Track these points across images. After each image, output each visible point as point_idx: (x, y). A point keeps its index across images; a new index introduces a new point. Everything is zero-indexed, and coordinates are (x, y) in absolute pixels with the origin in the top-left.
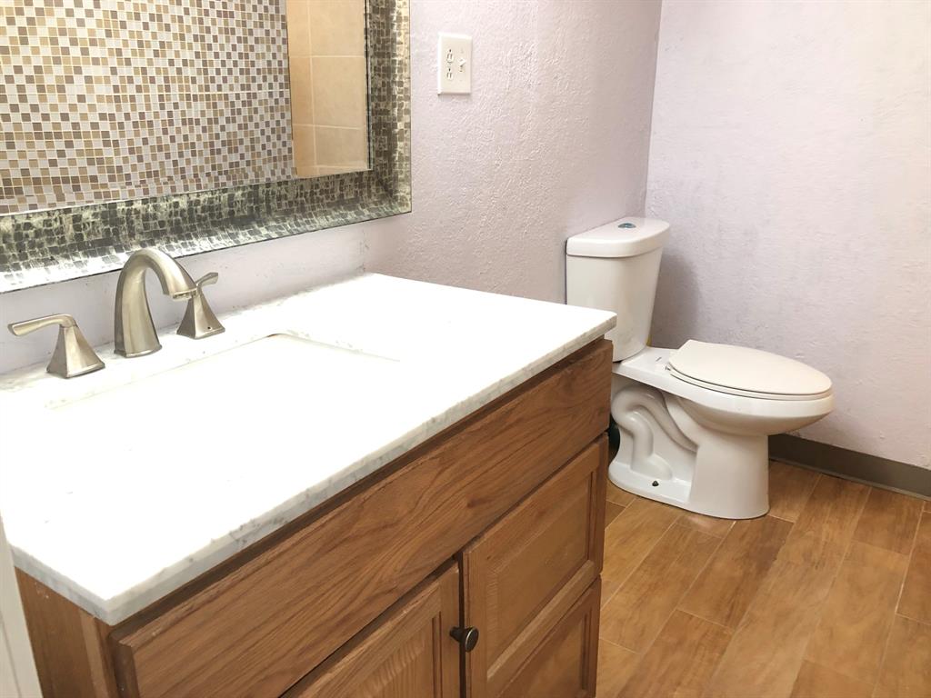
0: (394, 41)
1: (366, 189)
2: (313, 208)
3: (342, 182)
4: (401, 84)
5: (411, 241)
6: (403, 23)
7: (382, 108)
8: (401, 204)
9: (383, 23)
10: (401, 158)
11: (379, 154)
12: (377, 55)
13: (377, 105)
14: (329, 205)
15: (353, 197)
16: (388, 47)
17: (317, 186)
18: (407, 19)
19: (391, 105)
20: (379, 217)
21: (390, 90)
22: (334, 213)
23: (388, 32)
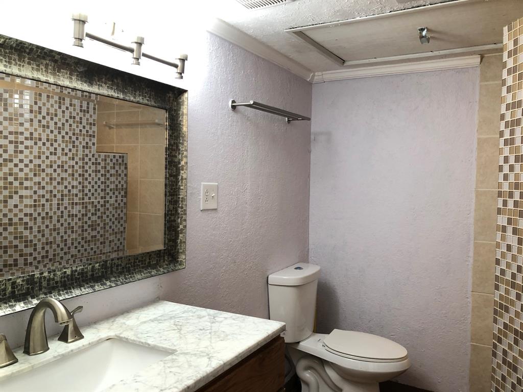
0: (179, 188)
1: (162, 258)
2: (135, 270)
3: (150, 256)
4: (182, 208)
5: (185, 282)
6: (184, 181)
7: (172, 219)
8: (180, 265)
9: (174, 181)
10: (181, 242)
11: (169, 240)
12: (171, 195)
13: (170, 218)
14: (143, 268)
15: (155, 262)
16: (176, 192)
17: (137, 259)
18: (186, 179)
19: (177, 217)
20: (169, 272)
21: (177, 211)
22: (145, 271)
23: (177, 185)
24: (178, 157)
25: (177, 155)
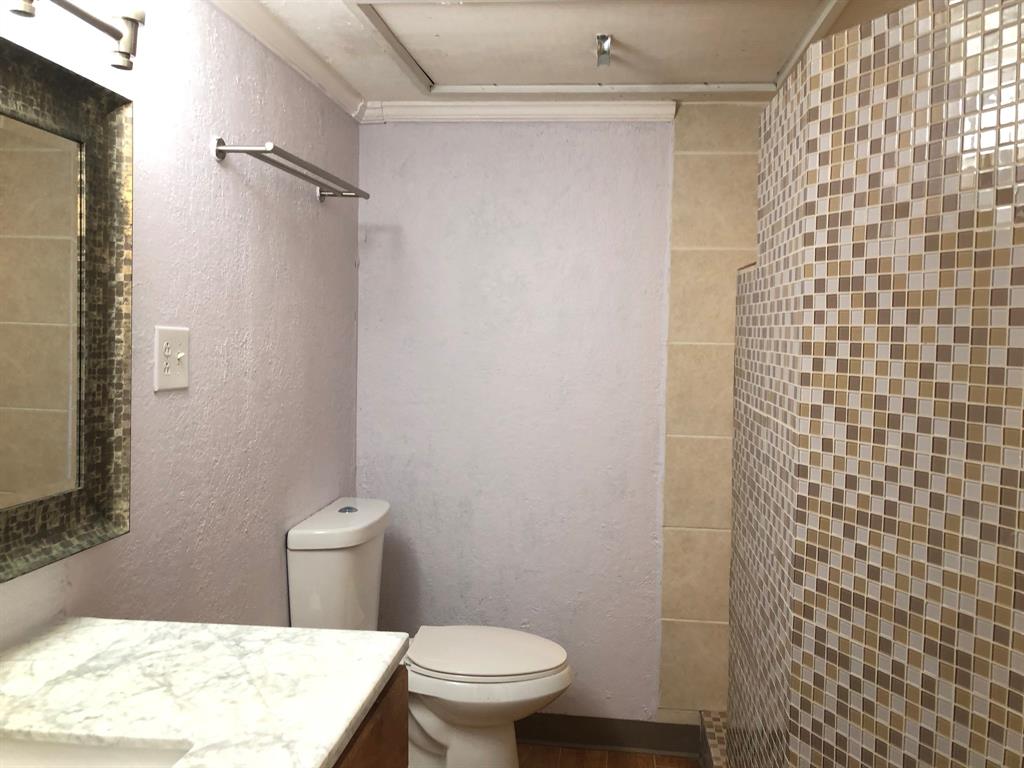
0: (112, 339)
1: (74, 512)
2: (8, 548)
3: (45, 509)
4: (119, 386)
5: (123, 566)
6: (124, 320)
7: (96, 414)
8: (117, 524)
9: (100, 321)
10: (118, 470)
11: (90, 468)
12: (92, 355)
13: (91, 412)
14: (28, 541)
15: (57, 525)
16: (104, 347)
17: (14, 519)
18: (128, 316)
19: (106, 409)
20: (92, 545)
21: (105, 394)
22: (35, 550)
23: (105, 331)
24: (108, 261)
25: (106, 256)
